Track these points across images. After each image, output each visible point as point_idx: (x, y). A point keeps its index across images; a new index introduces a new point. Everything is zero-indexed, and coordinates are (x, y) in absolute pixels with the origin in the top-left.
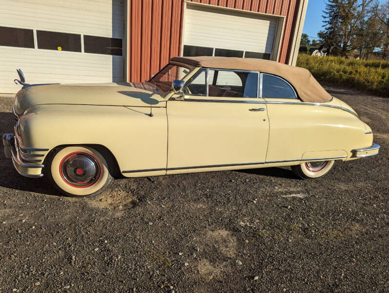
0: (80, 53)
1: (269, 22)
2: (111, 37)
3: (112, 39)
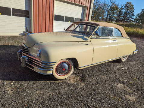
0: (10, 16)
1: (82, 8)
2: (24, 10)
3: (25, 10)
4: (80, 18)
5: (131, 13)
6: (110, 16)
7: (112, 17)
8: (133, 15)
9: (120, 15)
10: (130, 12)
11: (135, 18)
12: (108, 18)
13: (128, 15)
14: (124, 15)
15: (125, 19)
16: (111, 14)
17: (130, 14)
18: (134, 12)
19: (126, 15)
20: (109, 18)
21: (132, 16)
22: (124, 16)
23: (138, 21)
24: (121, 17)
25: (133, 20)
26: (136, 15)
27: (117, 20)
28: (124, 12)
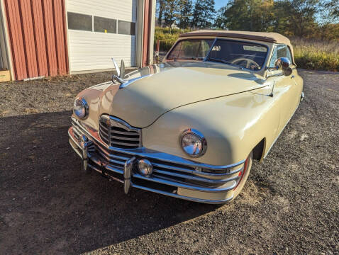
5: (209, 7)
6: (166, 14)
7: (172, 17)
8: (213, 10)
9: (187, 10)
10: (206, 5)
11: (216, 17)
12: (163, 18)
13: (204, 12)
14: (196, 12)
15: (197, 20)
16: (167, 9)
17: (207, 8)
18: (213, 3)
19: (199, 11)
20: (166, 19)
21: (211, 14)
22: (196, 14)
23: (222, 25)
24: (189, 15)
25: (213, 22)
26: (219, 11)
27: (181, 23)
28: (193, 5)
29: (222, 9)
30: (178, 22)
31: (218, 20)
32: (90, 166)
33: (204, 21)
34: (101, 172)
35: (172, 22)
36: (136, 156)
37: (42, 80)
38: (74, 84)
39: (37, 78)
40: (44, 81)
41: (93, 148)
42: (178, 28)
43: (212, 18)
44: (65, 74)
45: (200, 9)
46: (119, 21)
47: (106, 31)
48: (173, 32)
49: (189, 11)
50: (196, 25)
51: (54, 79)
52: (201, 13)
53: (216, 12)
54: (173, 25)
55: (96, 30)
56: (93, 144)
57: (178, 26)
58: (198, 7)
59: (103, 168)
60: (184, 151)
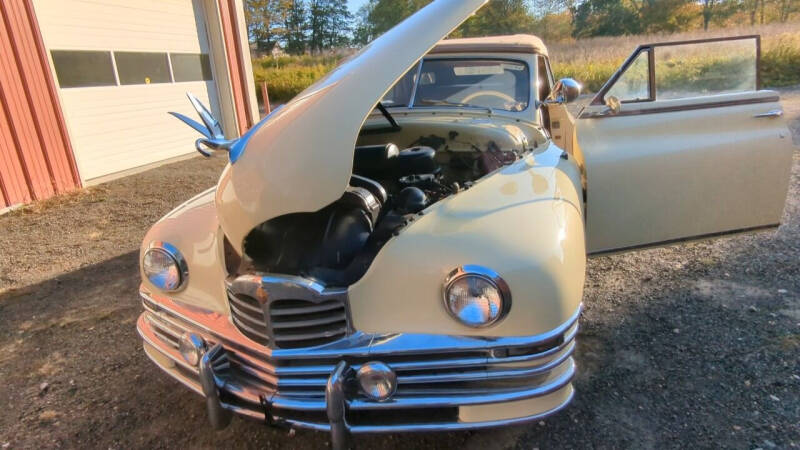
4: (199, 52)
5: (338, 8)
6: (257, 32)
7: (269, 36)
8: (346, 15)
9: (296, 20)
10: (332, 5)
11: (354, 26)
14: (314, 20)
15: (321, 37)
17: (334, 12)
19: (320, 19)
21: (345, 20)
22: (315, 26)
24: (304, 28)
25: (351, 36)
26: (358, 14)
27: (290, 45)
28: (307, 8)
29: (363, 10)
30: (283, 44)
31: (359, 30)
32: (225, 406)
33: (334, 35)
34: (262, 416)
35: (272, 45)
36: (345, 358)
37: (18, 214)
38: (101, 206)
39: (7, 210)
40: (24, 215)
41: (225, 361)
42: (288, 56)
43: (348, 29)
44: (72, 188)
45: (321, 14)
46: (173, 55)
47: (147, 79)
48: (282, 64)
49: (302, 21)
50: (321, 45)
51: (48, 205)
52: (324, 22)
53: (353, 17)
54: (275, 51)
55: (125, 81)
56: (222, 351)
57: (287, 50)
58: (316, 11)
59: (266, 407)
60: (458, 319)
